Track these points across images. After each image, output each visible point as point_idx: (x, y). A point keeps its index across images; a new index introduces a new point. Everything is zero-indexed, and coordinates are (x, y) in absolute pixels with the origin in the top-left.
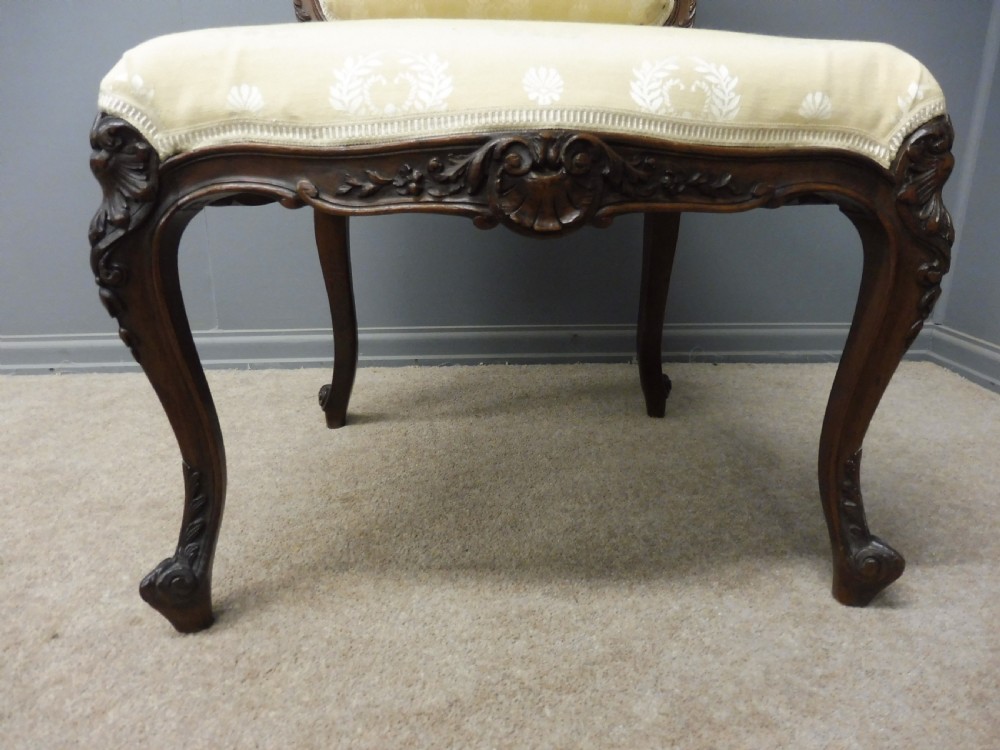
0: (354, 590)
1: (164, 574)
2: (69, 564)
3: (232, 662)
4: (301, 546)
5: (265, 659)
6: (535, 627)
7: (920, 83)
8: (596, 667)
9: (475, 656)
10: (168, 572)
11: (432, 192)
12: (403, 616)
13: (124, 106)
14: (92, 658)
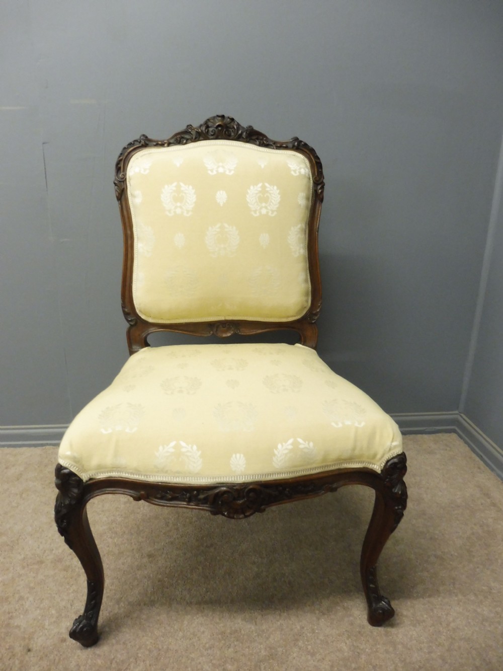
0: (158, 618)
1: (79, 627)
2: (25, 603)
3: (109, 663)
4: (132, 589)
5: (123, 662)
6: (237, 641)
7: (392, 441)
8: (262, 663)
9: (212, 658)
10: (81, 626)
11: (194, 502)
12: (181, 634)
13: (69, 464)
14: (48, 664)
